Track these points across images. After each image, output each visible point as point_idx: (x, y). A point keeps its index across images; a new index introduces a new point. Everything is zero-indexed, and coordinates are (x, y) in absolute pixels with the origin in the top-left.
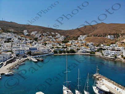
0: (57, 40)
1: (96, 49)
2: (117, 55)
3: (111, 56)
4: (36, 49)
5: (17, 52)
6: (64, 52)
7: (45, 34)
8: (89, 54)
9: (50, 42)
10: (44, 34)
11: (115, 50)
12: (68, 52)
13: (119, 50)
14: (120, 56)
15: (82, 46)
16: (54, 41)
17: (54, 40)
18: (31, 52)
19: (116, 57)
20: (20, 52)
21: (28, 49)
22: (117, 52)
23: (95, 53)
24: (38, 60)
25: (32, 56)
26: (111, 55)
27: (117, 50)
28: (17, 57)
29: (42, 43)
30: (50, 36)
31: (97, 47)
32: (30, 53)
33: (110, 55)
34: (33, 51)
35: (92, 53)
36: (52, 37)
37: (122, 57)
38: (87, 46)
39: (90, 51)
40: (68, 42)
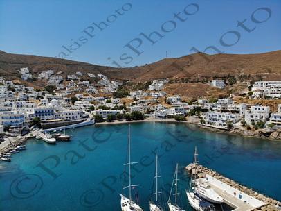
0: (102, 90)
1: (188, 109)
2: (232, 121)
3: (220, 124)
4: (52, 112)
5: (5, 120)
6: (120, 118)
7: (74, 76)
8: (173, 120)
9: (85, 95)
10: (69, 77)
11: (228, 111)
12: (128, 118)
13: (237, 110)
14: (239, 125)
15: (158, 103)
16: (93, 94)
17: (94, 90)
18: (39, 119)
19: (230, 126)
20: (14, 120)
21: (33, 112)
22: (233, 115)
23: (187, 118)
24: (59, 139)
25: (41, 130)
26: (221, 122)
27: (233, 112)
28: (7, 133)
29: (64, 98)
30: (84, 82)
31: (189, 104)
32: (36, 123)
33: (217, 123)
34: (45, 118)
35: (180, 119)
36: (90, 83)
37: (244, 126)
38: (169, 103)
39: (175, 114)
40: (127, 94)
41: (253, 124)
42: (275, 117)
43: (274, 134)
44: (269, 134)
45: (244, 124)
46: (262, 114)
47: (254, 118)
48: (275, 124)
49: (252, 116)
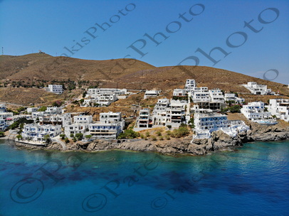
2: (52, 135)
3: (39, 139)
11: (50, 123)
13: (59, 121)
14: (57, 139)
19: (49, 141)
22: (53, 127)
26: (40, 136)
27: (55, 123)
33: (35, 138)
37: (63, 138)
41: (72, 136)
42: (93, 127)
43: (91, 146)
44: (86, 145)
45: (63, 137)
46: (82, 125)
47: (74, 129)
48: (93, 134)
49: (71, 128)
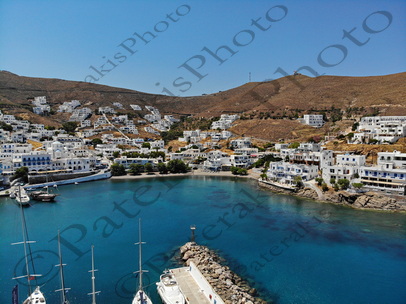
0: (145, 129)
1: (256, 157)
3: (288, 182)
4: (48, 159)
6: (150, 170)
7: (108, 109)
8: (229, 174)
9: (116, 136)
10: (100, 109)
12: (163, 170)
14: (312, 184)
15: (217, 148)
16: (130, 134)
17: (133, 128)
21: (20, 160)
23: (249, 171)
29: (85, 140)
30: (121, 117)
31: (261, 150)
35: (239, 171)
36: (130, 118)
38: (232, 149)
39: (235, 165)
41: (332, 182)
42: (367, 172)
43: (362, 199)
44: (353, 199)
45: (320, 183)
46: (348, 168)
47: (336, 172)
48: (365, 183)
49: (332, 171)
